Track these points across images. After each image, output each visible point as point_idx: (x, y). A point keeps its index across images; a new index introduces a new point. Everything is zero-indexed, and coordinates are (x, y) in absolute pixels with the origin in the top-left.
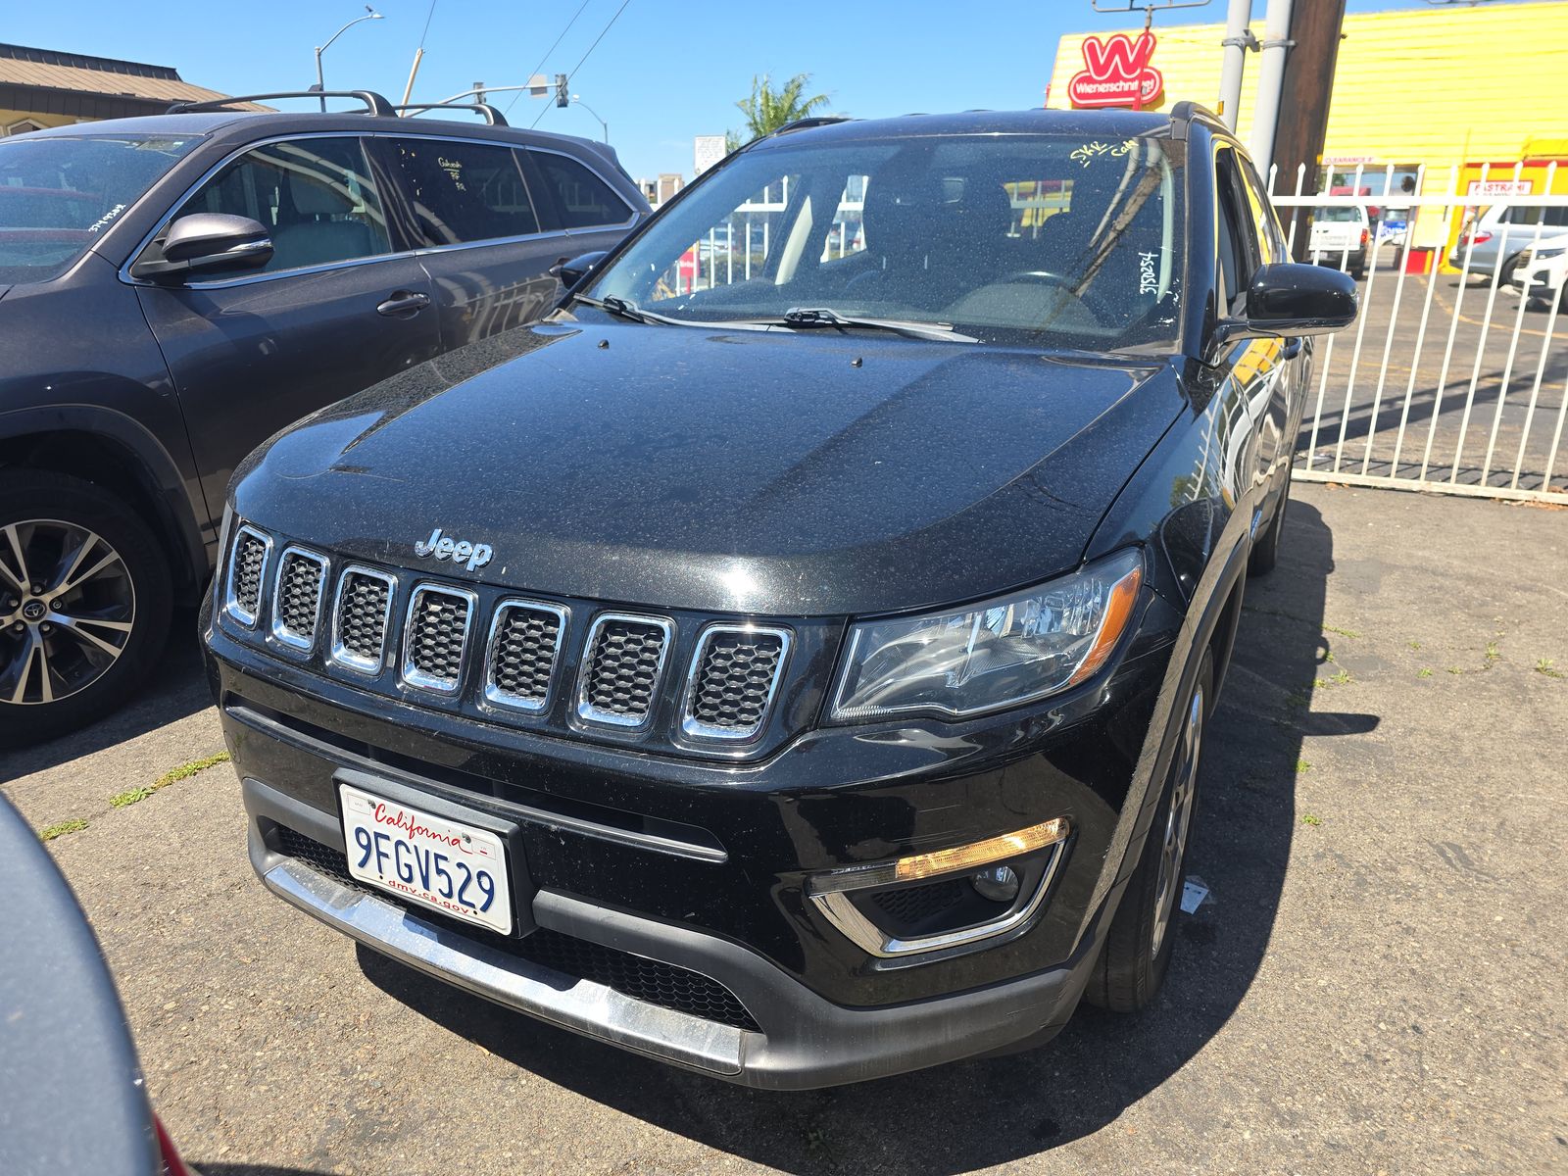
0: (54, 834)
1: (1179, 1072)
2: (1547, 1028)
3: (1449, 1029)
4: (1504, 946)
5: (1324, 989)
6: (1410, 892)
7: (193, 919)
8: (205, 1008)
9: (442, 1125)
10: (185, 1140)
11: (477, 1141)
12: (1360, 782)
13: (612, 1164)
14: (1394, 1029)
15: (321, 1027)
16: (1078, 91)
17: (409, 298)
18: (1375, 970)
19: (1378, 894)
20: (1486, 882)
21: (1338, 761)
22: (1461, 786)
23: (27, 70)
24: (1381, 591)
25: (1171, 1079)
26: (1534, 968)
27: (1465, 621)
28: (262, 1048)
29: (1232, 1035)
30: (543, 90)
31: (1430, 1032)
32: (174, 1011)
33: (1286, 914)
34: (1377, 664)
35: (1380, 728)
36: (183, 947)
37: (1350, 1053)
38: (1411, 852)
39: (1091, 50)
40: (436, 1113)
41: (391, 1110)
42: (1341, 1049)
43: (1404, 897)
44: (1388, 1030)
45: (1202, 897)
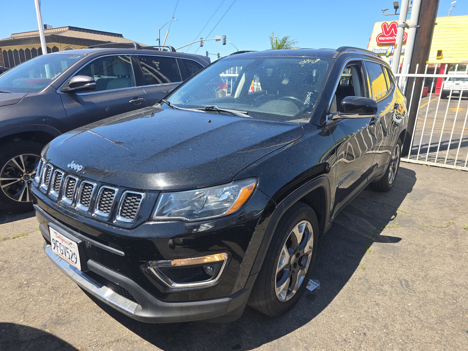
0: (18, 236)
1: (284, 337)
2: (408, 340)
3: (375, 335)
4: (407, 313)
5: (341, 318)
6: (384, 293)
7: (40, 261)
8: (33, 284)
9: (77, 322)
10: (14, 317)
11: (83, 328)
12: (385, 258)
13: (114, 339)
14: (357, 333)
15: (58, 293)
16: (380, 39)
17: (139, 99)
18: (360, 315)
19: (373, 292)
20: (411, 293)
21: (381, 251)
22: (418, 262)
23: (85, 35)
24: (423, 200)
25: (281, 338)
26: (414, 321)
27: (448, 211)
28: (42, 296)
29: (306, 328)
30: (219, 40)
31: (369, 336)
32: (25, 284)
33: (341, 295)
34: (410, 222)
35: (400, 242)
36: (35, 268)
37: (340, 338)
38: (391, 281)
39: (384, 27)
40: (77, 319)
41: (66, 317)
42: (337, 337)
43: (381, 294)
44: (355, 333)
45: (317, 286)
